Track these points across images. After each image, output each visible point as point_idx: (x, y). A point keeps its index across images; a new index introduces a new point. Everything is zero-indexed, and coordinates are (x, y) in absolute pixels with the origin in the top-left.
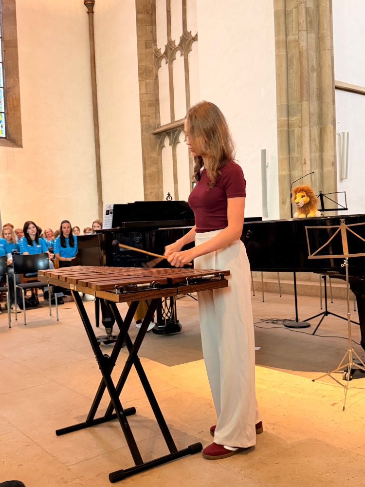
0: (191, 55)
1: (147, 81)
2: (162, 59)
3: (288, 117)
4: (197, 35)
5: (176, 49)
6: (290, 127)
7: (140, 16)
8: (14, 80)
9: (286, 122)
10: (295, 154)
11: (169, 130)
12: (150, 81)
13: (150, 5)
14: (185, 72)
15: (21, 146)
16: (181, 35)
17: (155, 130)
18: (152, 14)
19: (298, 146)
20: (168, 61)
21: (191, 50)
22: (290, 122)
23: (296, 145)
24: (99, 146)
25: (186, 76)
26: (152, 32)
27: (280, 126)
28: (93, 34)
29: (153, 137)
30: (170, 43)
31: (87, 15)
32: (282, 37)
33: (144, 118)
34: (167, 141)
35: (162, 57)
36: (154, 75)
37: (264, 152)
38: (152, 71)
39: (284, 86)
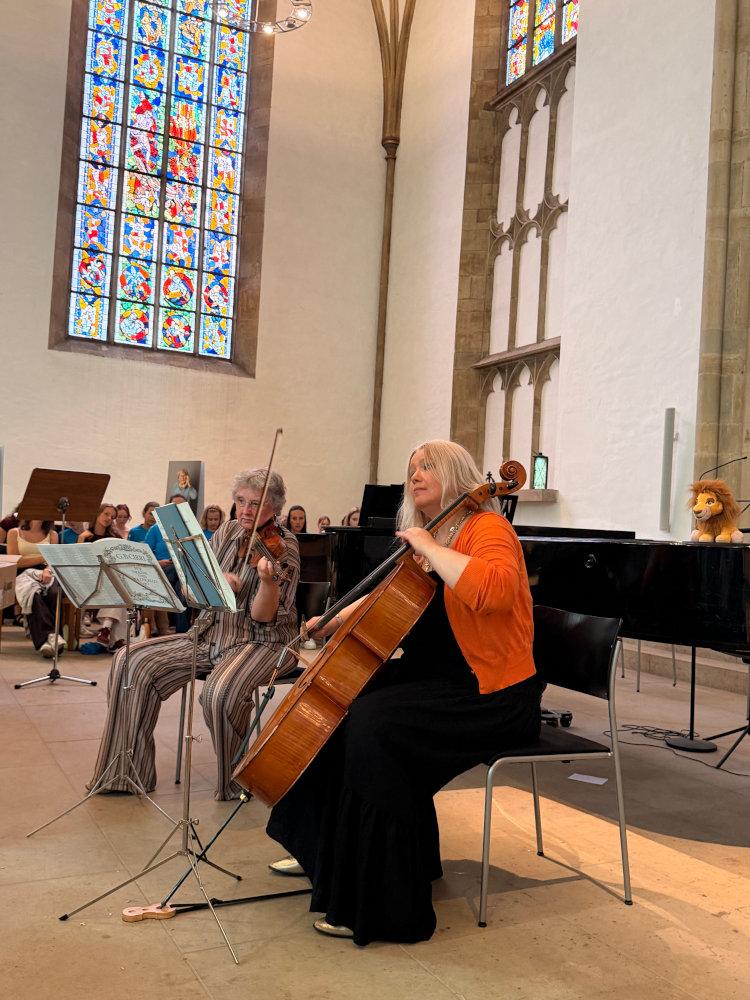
0: (555, 236)
1: (474, 277)
2: (503, 242)
3: (722, 353)
4: (567, 202)
5: (530, 226)
6: (723, 371)
7: (473, 166)
8: (253, 266)
9: (717, 362)
10: (730, 422)
11: (503, 362)
12: (479, 277)
13: (492, 150)
14: (542, 264)
15: (253, 376)
16: (540, 201)
17: (478, 361)
18: (493, 164)
19: (737, 407)
20: (513, 245)
21: (555, 228)
22: (724, 362)
23: (733, 405)
24: (381, 383)
25: (541, 270)
26: (490, 194)
27: (704, 368)
28: (392, 196)
29: (474, 373)
30: (521, 213)
31: (384, 162)
32: (721, 210)
33: (462, 340)
34: (498, 383)
35: (504, 238)
36: (487, 268)
37: (671, 413)
38: (484, 260)
39: (718, 297)
